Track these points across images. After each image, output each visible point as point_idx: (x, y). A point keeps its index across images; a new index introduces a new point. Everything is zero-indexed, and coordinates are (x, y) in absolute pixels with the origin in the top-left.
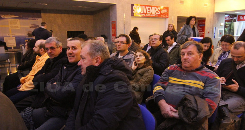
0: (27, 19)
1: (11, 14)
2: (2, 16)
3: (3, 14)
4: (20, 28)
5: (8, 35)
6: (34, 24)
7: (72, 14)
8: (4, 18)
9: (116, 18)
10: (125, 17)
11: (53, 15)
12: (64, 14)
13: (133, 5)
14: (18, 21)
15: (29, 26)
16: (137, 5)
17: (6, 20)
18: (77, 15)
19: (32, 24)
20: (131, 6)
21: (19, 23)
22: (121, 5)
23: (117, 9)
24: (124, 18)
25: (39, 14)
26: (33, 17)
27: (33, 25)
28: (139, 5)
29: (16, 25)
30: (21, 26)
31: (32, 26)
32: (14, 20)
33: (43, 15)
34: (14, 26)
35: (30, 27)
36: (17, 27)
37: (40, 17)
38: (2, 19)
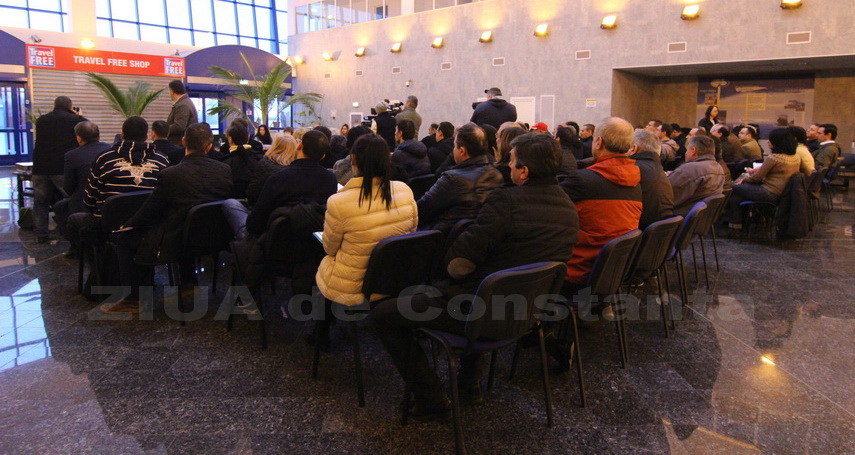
0: (783, 91)
1: (753, 85)
2: (738, 89)
3: (739, 86)
4: (763, 109)
6: (795, 101)
8: (739, 92)
11: (843, 80)
14: (764, 96)
15: (783, 105)
17: (741, 96)
19: (789, 101)
21: (764, 99)
25: (809, 80)
26: (794, 87)
29: (760, 104)
30: (768, 105)
31: (789, 105)
32: (756, 95)
33: (818, 81)
34: (754, 105)
35: (786, 107)
36: (759, 107)
37: (811, 86)
38: (735, 93)
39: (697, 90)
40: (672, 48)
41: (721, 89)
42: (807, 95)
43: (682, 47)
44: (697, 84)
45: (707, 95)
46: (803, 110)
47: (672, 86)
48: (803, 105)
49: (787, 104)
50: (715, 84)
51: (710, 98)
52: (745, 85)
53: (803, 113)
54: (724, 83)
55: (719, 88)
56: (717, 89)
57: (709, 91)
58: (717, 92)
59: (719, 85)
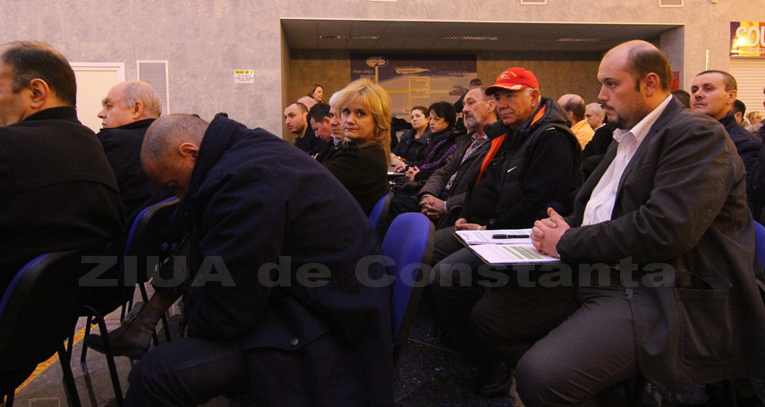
0: (447, 75)
1: (415, 66)
2: (398, 71)
3: (400, 66)
4: (428, 96)
5: (404, 112)
6: (460, 87)
7: (547, 60)
8: (401, 74)
9: (681, 64)
10: (710, 59)
12: (529, 60)
13: (735, 26)
14: (428, 79)
15: (448, 91)
16: (751, 24)
17: (403, 79)
18: (560, 62)
19: (454, 87)
20: (729, 27)
21: (428, 84)
22: (698, 26)
23: (687, 39)
24: (707, 61)
25: (472, 62)
26: (458, 71)
27: (457, 89)
28: (757, 24)
29: (423, 89)
30: (434, 91)
31: (454, 91)
32: (418, 79)
33: (479, 64)
34: (418, 90)
35: (451, 94)
36: (422, 93)
37: (473, 69)
38: (397, 75)
39: (349, 69)
41: (379, 69)
44: (349, 61)
47: (316, 63)
49: (451, 90)
50: (371, 63)
54: (382, 62)
55: (377, 68)
56: (373, 69)
57: (365, 71)
58: (374, 74)
59: (377, 65)
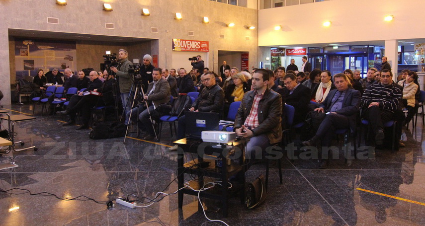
0: (63, 50)
1: (47, 45)
2: (39, 47)
3: (41, 45)
4: (54, 60)
5: (42, 66)
6: (68, 56)
7: (106, 45)
8: (41, 49)
9: (158, 52)
10: (167, 51)
11: (87, 46)
14: (54, 52)
15: (63, 58)
16: (178, 40)
17: (42, 51)
20: (172, 40)
21: (54, 54)
22: (163, 40)
23: (159, 44)
25: (74, 45)
28: (180, 40)
29: (52, 56)
30: (56, 57)
32: (49, 51)
33: (77, 46)
34: (49, 57)
35: (65, 59)
36: (51, 58)
37: (74, 48)
38: (39, 49)
39: (14, 45)
40: (50, 20)
41: (29, 46)
42: (73, 53)
43: (56, 21)
44: (14, 42)
45: (21, 50)
46: (72, 60)
48: (72, 57)
49: (65, 57)
50: (25, 43)
51: (23, 52)
52: (44, 45)
53: (73, 62)
54: (31, 43)
55: (28, 46)
56: (27, 46)
57: (22, 47)
58: (27, 48)
59: (28, 44)
